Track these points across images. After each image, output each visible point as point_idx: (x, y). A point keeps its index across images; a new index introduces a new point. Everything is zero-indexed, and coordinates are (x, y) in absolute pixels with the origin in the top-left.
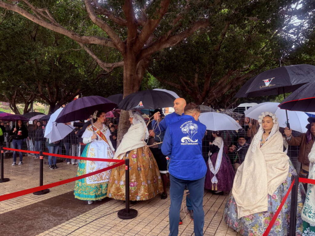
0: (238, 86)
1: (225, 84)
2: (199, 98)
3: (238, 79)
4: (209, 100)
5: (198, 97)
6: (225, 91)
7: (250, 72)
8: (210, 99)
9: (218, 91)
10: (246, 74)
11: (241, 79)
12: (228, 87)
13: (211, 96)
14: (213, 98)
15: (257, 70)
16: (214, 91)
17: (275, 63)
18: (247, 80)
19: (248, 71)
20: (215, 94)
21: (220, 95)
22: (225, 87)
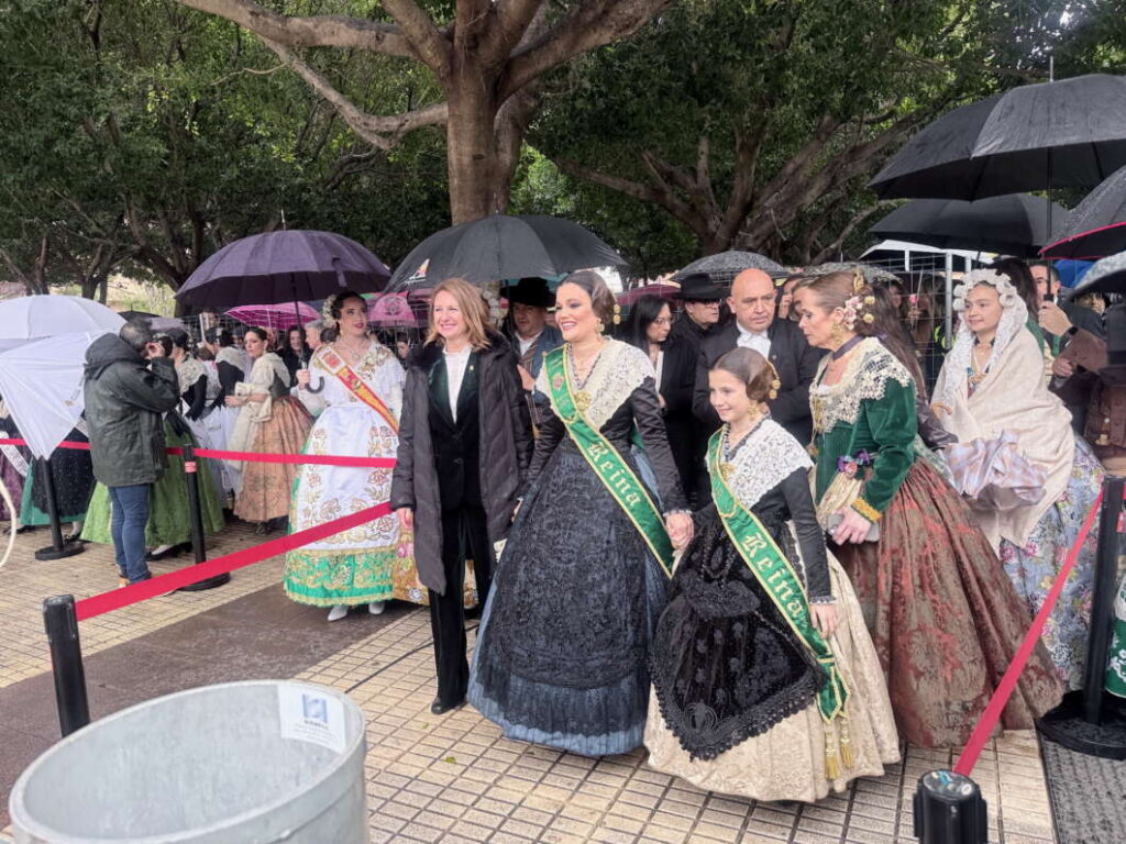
0: (854, 178)
1: (808, 172)
2: (714, 229)
3: (854, 152)
4: (751, 236)
5: (712, 225)
6: (810, 197)
7: (899, 126)
8: (757, 232)
9: (783, 199)
10: (882, 132)
11: (868, 153)
12: (821, 183)
13: (760, 221)
14: (765, 227)
15: (926, 114)
16: (770, 202)
17: (995, 87)
18: (889, 153)
19: (890, 122)
20: (772, 212)
21: (790, 215)
22: (808, 186)
